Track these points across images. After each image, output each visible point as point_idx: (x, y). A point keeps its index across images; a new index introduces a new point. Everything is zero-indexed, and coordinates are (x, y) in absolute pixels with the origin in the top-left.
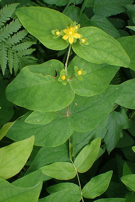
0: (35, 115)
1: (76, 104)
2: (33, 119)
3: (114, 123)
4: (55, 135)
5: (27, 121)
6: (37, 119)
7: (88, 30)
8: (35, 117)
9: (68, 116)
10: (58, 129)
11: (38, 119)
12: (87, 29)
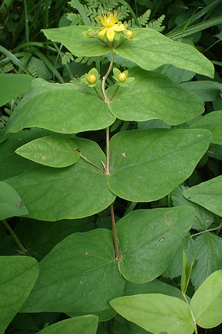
0: (38, 147)
1: (124, 154)
2: (34, 152)
3: (207, 250)
4: (77, 198)
5: (20, 151)
6: (41, 155)
7: (141, 33)
8: (39, 151)
9: (108, 173)
10: (84, 188)
11: (43, 155)
12: (138, 31)
